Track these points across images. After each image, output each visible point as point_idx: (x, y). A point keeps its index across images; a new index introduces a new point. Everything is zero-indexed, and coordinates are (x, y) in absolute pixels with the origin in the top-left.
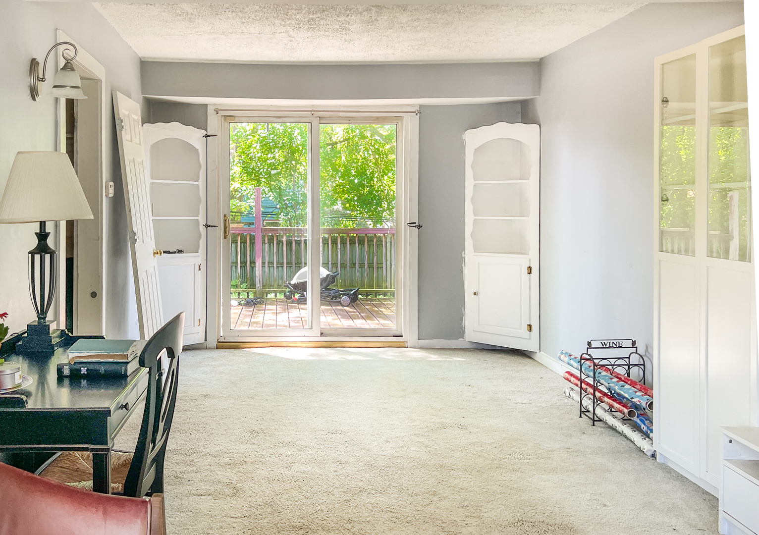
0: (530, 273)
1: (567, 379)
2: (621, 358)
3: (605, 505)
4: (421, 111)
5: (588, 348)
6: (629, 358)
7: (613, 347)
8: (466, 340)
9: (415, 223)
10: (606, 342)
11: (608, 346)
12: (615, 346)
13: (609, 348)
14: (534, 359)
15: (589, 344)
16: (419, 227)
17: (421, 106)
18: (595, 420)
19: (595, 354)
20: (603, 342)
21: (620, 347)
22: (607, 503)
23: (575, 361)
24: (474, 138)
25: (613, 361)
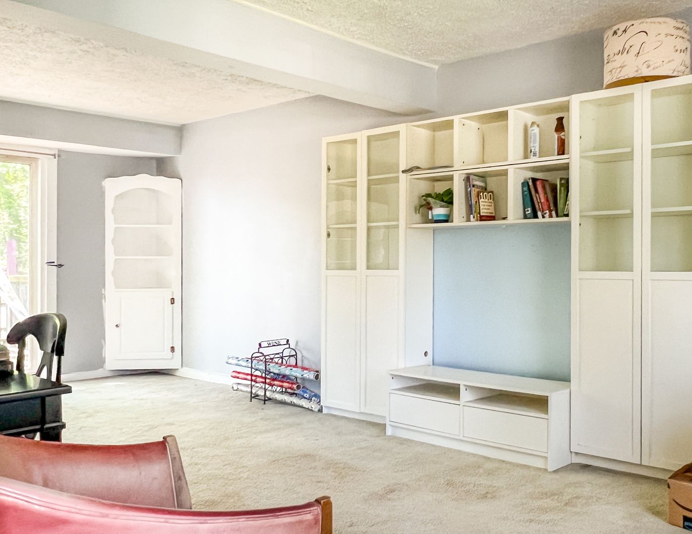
0: (172, 304)
1: (235, 377)
2: (278, 354)
3: (317, 440)
4: (59, 155)
5: (259, 348)
6: (282, 353)
7: (275, 346)
8: (107, 369)
9: (54, 262)
10: (270, 342)
11: (272, 345)
12: (276, 345)
13: (273, 346)
14: (174, 375)
15: (260, 345)
16: (60, 266)
17: (59, 150)
18: (266, 400)
19: (266, 351)
20: (268, 342)
21: (279, 345)
22: (318, 438)
23: (243, 361)
24: (114, 187)
25: (272, 356)
